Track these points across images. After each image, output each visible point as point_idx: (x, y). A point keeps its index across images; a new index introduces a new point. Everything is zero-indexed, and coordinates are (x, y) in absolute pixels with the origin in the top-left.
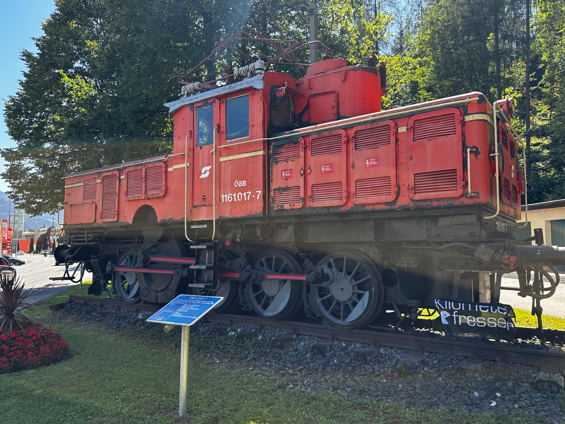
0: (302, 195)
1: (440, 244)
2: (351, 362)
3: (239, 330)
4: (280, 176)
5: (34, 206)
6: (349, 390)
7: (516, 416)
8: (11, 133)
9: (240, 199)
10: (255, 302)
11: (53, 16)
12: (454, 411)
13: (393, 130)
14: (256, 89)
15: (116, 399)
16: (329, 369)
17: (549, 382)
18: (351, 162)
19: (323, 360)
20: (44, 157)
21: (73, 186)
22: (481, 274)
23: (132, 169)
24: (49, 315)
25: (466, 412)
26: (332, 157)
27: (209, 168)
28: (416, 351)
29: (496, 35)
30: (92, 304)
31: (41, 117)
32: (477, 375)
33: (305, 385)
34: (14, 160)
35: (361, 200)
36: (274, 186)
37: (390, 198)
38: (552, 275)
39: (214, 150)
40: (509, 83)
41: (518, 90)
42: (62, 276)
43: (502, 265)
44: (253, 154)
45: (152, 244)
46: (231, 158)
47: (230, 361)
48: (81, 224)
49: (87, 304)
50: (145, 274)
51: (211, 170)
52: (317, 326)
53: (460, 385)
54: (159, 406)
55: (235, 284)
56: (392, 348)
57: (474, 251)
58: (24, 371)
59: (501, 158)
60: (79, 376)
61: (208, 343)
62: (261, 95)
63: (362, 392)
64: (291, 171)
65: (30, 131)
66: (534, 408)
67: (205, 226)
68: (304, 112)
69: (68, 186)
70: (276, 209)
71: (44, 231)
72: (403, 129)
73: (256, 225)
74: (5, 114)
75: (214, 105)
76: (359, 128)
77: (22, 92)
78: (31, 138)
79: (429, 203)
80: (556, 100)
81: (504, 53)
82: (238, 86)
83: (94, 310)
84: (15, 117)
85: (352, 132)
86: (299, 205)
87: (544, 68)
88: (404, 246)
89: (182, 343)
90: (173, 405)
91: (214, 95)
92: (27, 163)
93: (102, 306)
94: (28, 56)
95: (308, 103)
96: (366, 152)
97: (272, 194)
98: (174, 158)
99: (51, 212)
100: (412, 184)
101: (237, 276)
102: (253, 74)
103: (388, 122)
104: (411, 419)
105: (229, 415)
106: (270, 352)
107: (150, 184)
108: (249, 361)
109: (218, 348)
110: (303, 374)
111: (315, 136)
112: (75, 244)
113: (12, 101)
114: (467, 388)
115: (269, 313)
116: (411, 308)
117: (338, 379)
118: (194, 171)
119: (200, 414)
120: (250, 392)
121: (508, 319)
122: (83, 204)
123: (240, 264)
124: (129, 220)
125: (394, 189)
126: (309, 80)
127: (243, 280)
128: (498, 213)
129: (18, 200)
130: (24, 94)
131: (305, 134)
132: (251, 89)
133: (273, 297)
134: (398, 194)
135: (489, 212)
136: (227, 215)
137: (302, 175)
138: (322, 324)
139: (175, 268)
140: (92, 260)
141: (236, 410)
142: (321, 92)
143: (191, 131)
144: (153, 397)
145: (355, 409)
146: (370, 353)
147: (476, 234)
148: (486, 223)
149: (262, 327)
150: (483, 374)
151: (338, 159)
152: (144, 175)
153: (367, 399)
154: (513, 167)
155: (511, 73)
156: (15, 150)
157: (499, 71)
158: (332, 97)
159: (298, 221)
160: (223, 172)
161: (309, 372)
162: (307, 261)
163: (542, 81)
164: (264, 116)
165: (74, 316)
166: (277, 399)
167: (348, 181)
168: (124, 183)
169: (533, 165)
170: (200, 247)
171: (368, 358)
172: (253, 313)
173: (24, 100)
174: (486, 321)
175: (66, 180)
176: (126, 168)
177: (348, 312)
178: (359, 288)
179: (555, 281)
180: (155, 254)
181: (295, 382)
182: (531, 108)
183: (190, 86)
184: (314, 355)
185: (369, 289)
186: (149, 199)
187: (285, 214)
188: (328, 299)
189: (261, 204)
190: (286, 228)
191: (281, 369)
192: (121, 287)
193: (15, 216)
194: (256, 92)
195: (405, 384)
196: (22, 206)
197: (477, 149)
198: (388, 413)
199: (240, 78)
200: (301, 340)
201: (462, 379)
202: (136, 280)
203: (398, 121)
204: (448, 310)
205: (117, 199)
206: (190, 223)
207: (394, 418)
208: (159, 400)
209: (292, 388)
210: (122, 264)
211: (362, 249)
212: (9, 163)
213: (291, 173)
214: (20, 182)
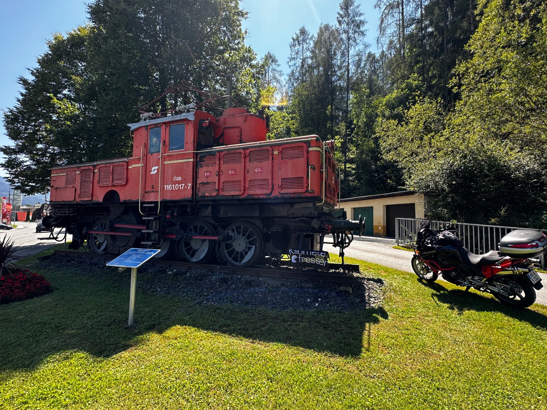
0: (217, 188)
1: (294, 218)
2: (242, 286)
3: (175, 270)
4: (203, 175)
5: (28, 188)
6: (239, 302)
7: (327, 310)
8: (9, 135)
9: (177, 188)
10: (186, 254)
11: (47, 55)
12: (296, 310)
13: (271, 152)
14: (189, 120)
15: (83, 318)
16: (229, 291)
17: (344, 291)
18: (247, 169)
19: (226, 286)
20: (37, 154)
21: (58, 175)
22: (315, 236)
23: (103, 165)
24: (36, 264)
25: (302, 310)
26: (236, 165)
27: (157, 167)
28: (279, 278)
29: (332, 107)
30: (71, 256)
31: (35, 126)
32: (310, 290)
33: (213, 301)
34: (11, 155)
35: (252, 192)
36: (199, 181)
37: (268, 192)
38: (350, 236)
39: (160, 156)
40: (337, 133)
41: (342, 138)
42: (48, 237)
43: (325, 230)
44: (186, 160)
45: (116, 216)
46: (172, 162)
47: (167, 289)
48: (64, 201)
49: (68, 256)
50: (111, 236)
51: (158, 169)
52: (224, 266)
53: (301, 296)
54: (115, 320)
55: (173, 242)
56: (266, 277)
57: (311, 222)
58: (11, 303)
59: (326, 172)
60: (57, 304)
61: (153, 279)
62: (193, 124)
63: (247, 303)
64: (210, 172)
65: (25, 135)
66: (337, 305)
67: (153, 205)
68: (220, 137)
69: (54, 175)
70: (200, 195)
71: (38, 206)
72: (276, 153)
73: (187, 205)
74: (4, 121)
75: (162, 128)
76: (252, 149)
77: (20, 106)
78: (26, 140)
79: (289, 195)
80: (359, 144)
81: (335, 117)
82: (178, 117)
83: (73, 260)
84: (12, 124)
85: (248, 152)
86: (215, 194)
87: (355, 127)
88: (276, 219)
89: (132, 279)
90: (125, 319)
91: (162, 122)
92: (23, 157)
93: (79, 256)
94: (24, 82)
95: (223, 132)
96: (255, 164)
97: (198, 186)
98: (133, 160)
99: (42, 193)
100: (280, 184)
101: (174, 237)
102: (188, 111)
103: (267, 148)
104: (273, 316)
105: (163, 322)
106: (194, 283)
107: (115, 177)
108: (180, 289)
109: (160, 282)
110: (213, 294)
111: (226, 152)
112: (59, 214)
113: (10, 112)
114: (304, 297)
115: (194, 260)
116: (278, 254)
117: (234, 296)
118: (146, 169)
119: (143, 323)
120: (178, 307)
121: (325, 259)
122: (65, 188)
123: (176, 229)
124: (101, 200)
125: (271, 186)
126: (224, 118)
127: (178, 239)
128: (323, 202)
129: (15, 183)
130: (21, 108)
131: (220, 150)
132: (186, 120)
133: (197, 250)
134: (273, 189)
135: (320, 201)
136: (168, 198)
137: (217, 175)
138: (227, 265)
139: (132, 232)
140: (72, 226)
141: (168, 319)
142: (231, 126)
143: (145, 143)
144: (111, 314)
145: (242, 313)
146: (254, 281)
147: (313, 213)
148: (318, 207)
149: (190, 268)
150: (313, 289)
151: (239, 167)
152: (111, 170)
153: (249, 307)
154: (333, 178)
155: (338, 128)
156: (13, 147)
157: (332, 127)
158: (238, 130)
159: (214, 203)
160: (166, 170)
161: (217, 293)
162: (219, 228)
163: (353, 134)
164: (194, 137)
165: (56, 264)
166: (196, 310)
167: (245, 180)
168: (97, 175)
169: (347, 178)
170: (149, 218)
171: (252, 283)
172: (185, 260)
173: (20, 112)
174: (315, 260)
175: (52, 171)
176: (99, 165)
177: (242, 257)
178: (250, 244)
179: (351, 239)
180: (118, 222)
181: (208, 300)
182: (347, 148)
183: (146, 114)
184: (221, 283)
185: (255, 244)
186: (114, 186)
187: (206, 199)
188: (231, 250)
189: (191, 193)
190: (207, 208)
191: (200, 293)
192: (94, 244)
193: (14, 195)
194: (190, 122)
195: (272, 297)
196: (17, 188)
197: (314, 166)
198: (261, 314)
199: (180, 112)
200: (214, 275)
201: (302, 292)
202: (105, 239)
203: (274, 148)
204: (296, 255)
205: (91, 185)
206: (142, 203)
207: (263, 316)
208: (115, 316)
209: (206, 303)
210: (94, 229)
211: (252, 221)
212: (7, 156)
213: (210, 174)
214: (16, 171)
